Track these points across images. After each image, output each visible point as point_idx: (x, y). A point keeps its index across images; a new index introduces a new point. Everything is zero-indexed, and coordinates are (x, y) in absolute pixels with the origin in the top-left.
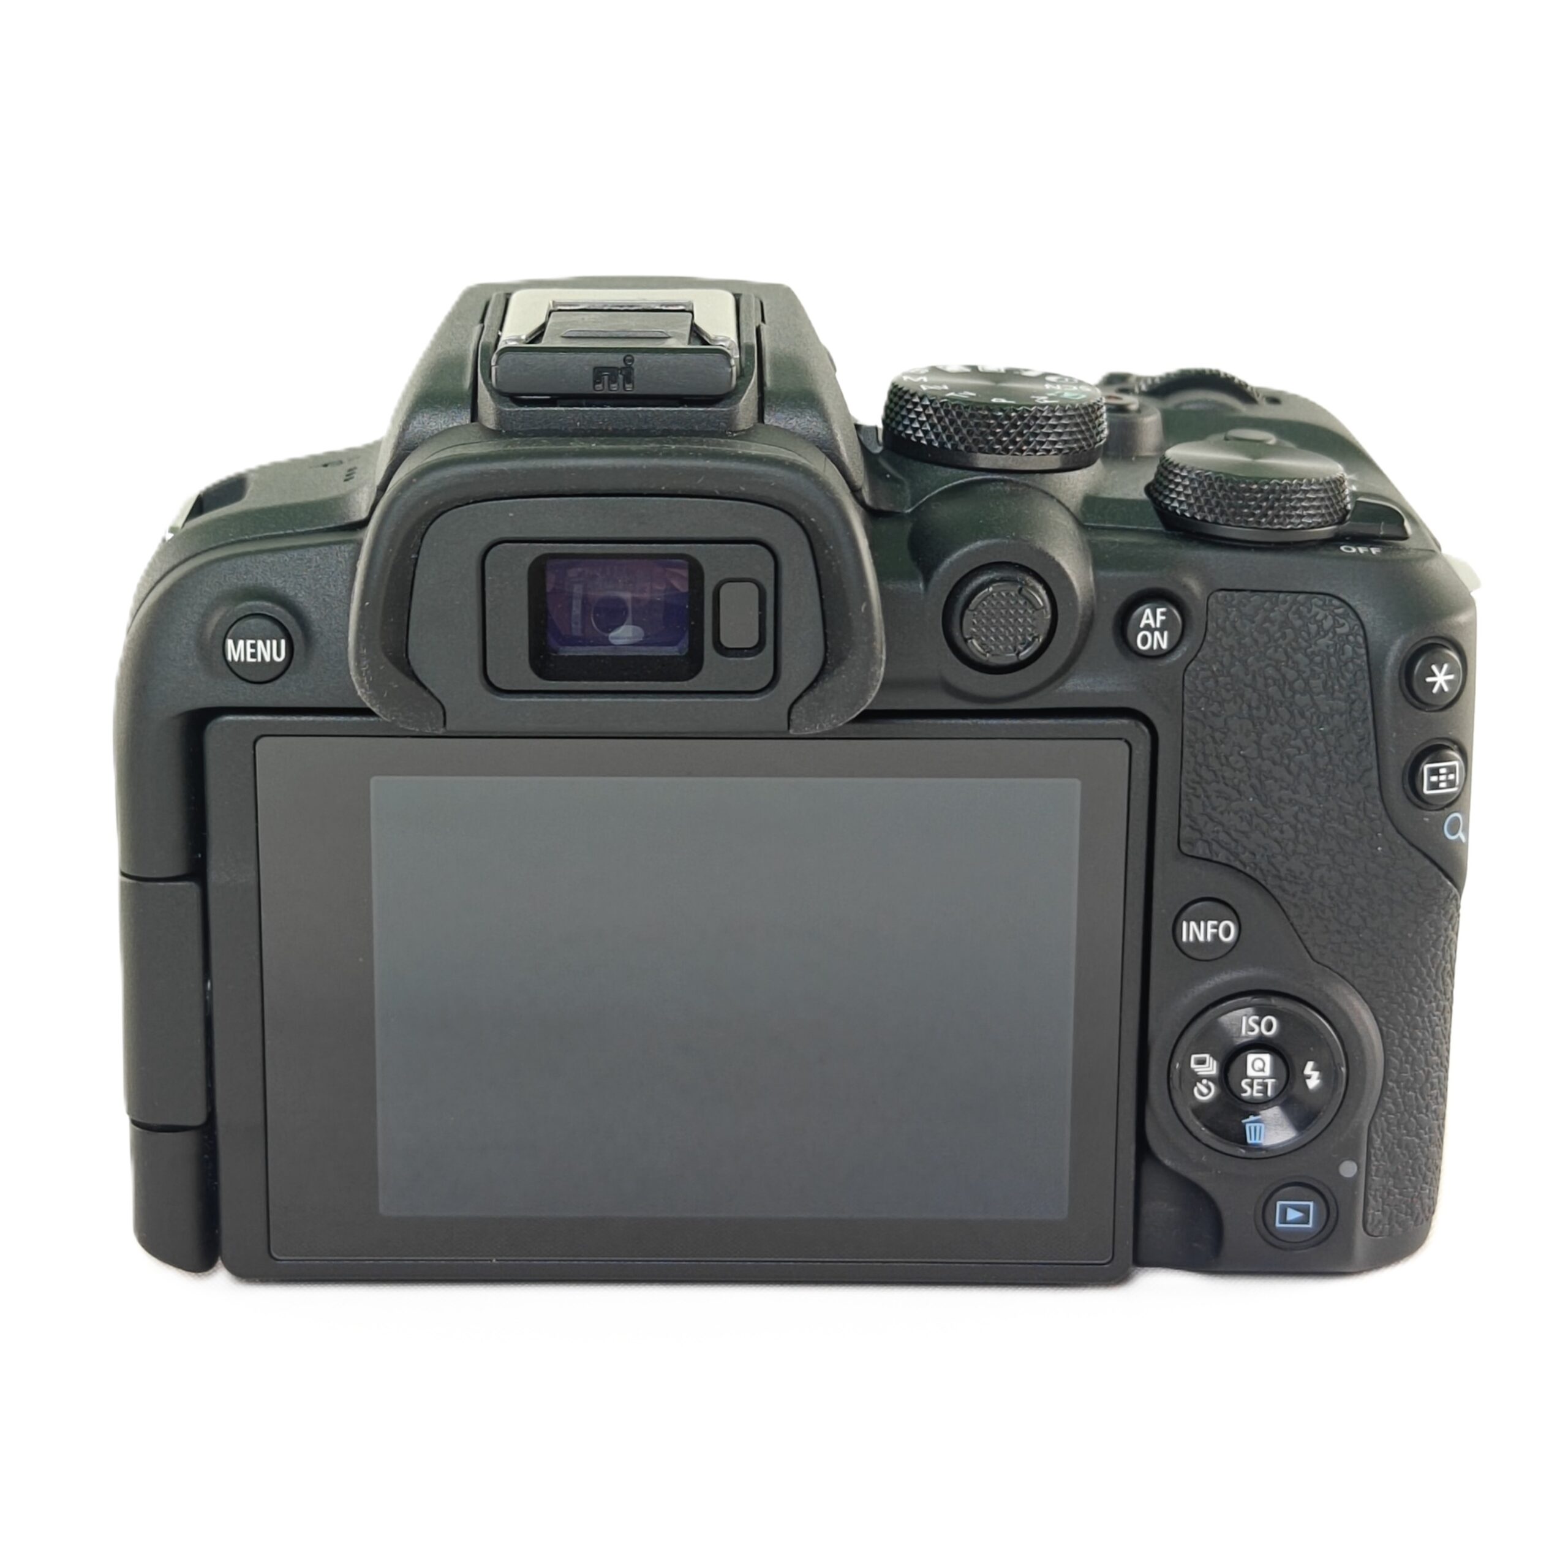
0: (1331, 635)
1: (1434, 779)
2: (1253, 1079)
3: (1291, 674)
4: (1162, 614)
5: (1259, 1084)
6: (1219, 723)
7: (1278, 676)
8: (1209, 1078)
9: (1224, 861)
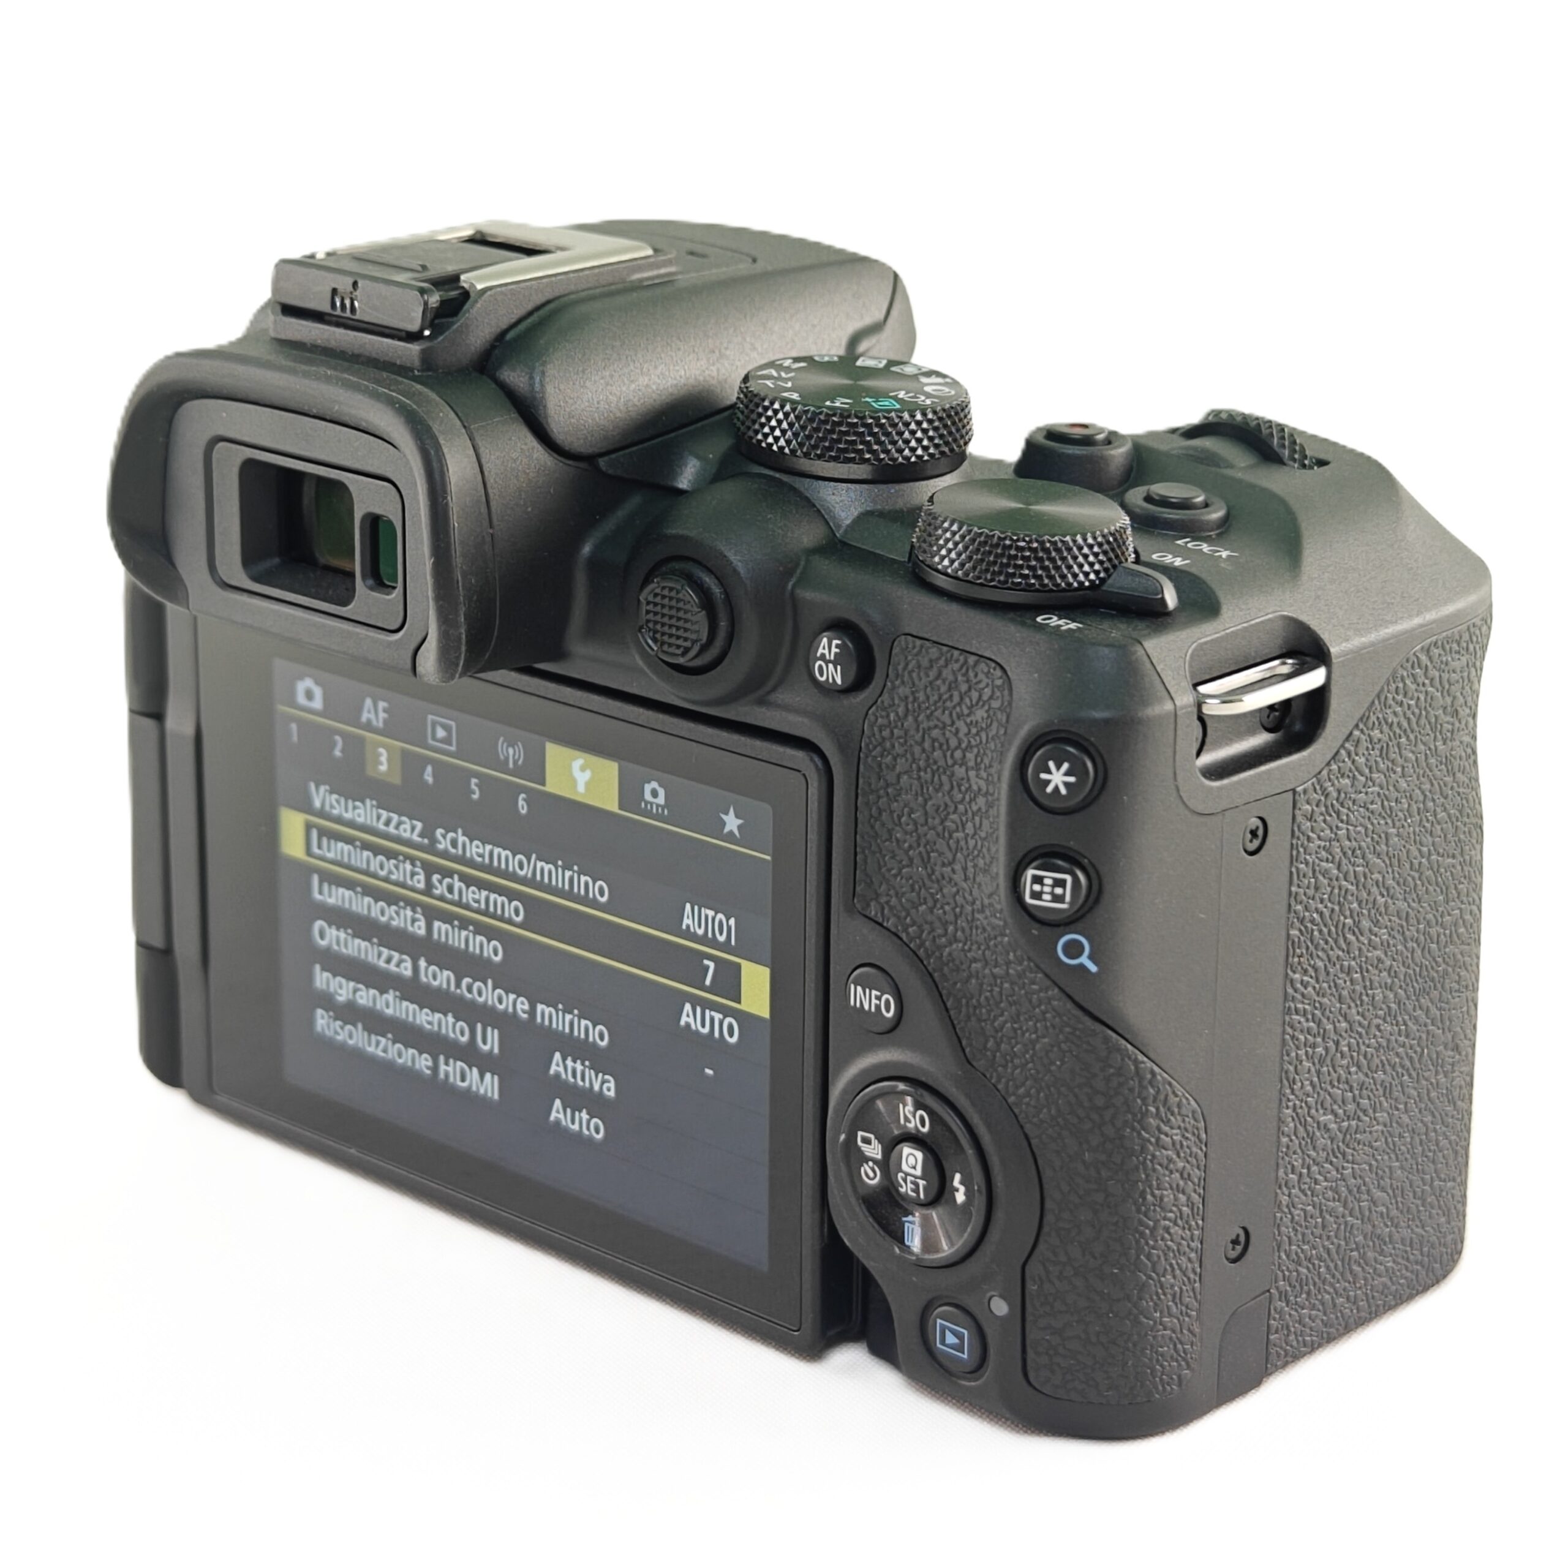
0: (986, 707)
1: (1037, 888)
2: (907, 1174)
3: (953, 742)
4: (837, 646)
5: (912, 1182)
6: (891, 777)
7: (942, 740)
8: (875, 1161)
9: (893, 930)
